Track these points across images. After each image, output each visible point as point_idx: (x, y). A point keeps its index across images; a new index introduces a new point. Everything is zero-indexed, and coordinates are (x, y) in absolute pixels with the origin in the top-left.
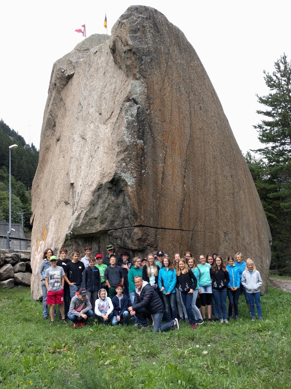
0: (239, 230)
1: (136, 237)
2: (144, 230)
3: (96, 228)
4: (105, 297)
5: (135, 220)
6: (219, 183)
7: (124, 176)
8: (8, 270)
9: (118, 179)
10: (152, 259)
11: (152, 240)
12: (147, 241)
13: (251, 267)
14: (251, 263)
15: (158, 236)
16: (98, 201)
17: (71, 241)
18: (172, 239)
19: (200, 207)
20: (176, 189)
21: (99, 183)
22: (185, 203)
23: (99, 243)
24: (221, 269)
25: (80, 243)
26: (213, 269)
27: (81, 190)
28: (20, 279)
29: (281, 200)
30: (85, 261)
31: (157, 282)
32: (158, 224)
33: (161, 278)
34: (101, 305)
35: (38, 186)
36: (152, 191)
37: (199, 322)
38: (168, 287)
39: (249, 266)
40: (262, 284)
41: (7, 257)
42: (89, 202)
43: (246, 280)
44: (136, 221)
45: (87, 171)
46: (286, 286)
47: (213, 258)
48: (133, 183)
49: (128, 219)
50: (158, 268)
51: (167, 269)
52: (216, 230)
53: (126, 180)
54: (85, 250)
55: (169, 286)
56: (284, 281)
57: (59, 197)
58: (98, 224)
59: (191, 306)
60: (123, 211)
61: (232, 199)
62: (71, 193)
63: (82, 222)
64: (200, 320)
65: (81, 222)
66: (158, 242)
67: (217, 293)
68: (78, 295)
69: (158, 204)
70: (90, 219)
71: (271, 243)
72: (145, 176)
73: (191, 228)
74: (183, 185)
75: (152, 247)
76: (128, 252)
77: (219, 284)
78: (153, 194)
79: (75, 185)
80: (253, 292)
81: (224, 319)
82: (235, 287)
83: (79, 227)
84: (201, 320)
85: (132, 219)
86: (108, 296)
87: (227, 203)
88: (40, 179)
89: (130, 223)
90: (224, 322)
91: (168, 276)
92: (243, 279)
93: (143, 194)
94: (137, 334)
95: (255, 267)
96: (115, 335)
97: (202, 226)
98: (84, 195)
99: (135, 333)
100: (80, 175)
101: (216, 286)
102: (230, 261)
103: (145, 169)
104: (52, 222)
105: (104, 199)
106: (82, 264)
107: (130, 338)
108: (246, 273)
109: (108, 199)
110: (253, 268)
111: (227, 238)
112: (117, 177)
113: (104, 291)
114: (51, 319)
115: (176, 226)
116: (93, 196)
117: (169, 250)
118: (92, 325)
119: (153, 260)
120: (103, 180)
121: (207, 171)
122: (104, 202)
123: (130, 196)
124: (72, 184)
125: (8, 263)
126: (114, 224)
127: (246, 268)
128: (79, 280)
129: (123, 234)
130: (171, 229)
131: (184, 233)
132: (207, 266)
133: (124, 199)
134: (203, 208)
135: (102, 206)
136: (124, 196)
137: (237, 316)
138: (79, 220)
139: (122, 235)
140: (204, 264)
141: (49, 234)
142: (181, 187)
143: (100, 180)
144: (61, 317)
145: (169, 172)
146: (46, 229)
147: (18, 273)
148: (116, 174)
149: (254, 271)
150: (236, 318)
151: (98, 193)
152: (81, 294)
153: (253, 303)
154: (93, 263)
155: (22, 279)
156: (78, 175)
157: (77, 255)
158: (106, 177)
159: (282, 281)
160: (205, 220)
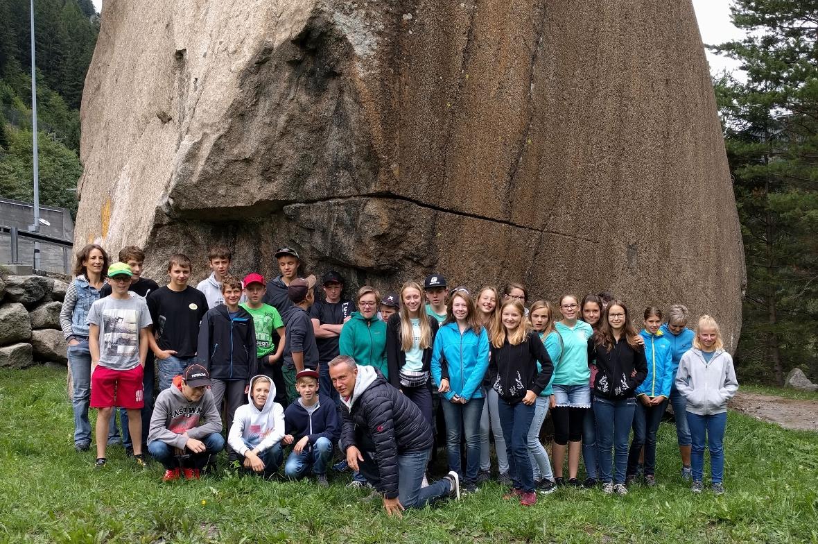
0: (669, 243)
1: (371, 230)
2: (399, 210)
3: (247, 192)
4: (264, 398)
5: (371, 176)
6: (631, 96)
7: (344, 24)
8: (12, 319)
9: (323, 34)
10: (415, 297)
11: (420, 242)
12: (404, 245)
13: (710, 341)
14: (713, 328)
15: (439, 234)
16: (256, 104)
17: (172, 231)
18: (479, 247)
19: (569, 161)
20: (504, 94)
21: (261, 42)
22: (529, 141)
23: (258, 241)
24: (623, 340)
25: (200, 238)
26: (597, 341)
27: (205, 69)
28: (50, 345)
29: (767, 187)
30: (211, 290)
31: (427, 367)
32: (441, 197)
33: (442, 353)
34: (253, 423)
35: (99, 87)
36: (430, 88)
37: (544, 486)
38: (463, 383)
39: (704, 338)
40: (735, 392)
41: (11, 285)
42: (226, 107)
43: (689, 377)
44: (375, 179)
45: (225, 10)
46: (759, 408)
47: (601, 307)
48: (373, 50)
49: (351, 171)
50: (435, 326)
51: (463, 329)
52: (607, 237)
53: (349, 37)
54: (211, 258)
55: (464, 377)
56: (750, 398)
57: (145, 104)
58: (255, 181)
59: (526, 442)
60: (334, 144)
61: (659, 150)
62: (176, 85)
63: (203, 170)
64: (546, 481)
65: (200, 168)
66: (437, 250)
67: (605, 409)
68: (179, 386)
69: (446, 134)
70: (229, 163)
71: (744, 292)
72: (410, 32)
73: (539, 222)
74: (527, 83)
75: (418, 263)
76: (344, 273)
77: (614, 383)
78: (432, 97)
79: (187, 56)
80: (708, 411)
81: (616, 482)
82: (654, 394)
83: (196, 186)
84: (548, 481)
85: (362, 172)
86: (276, 400)
87: (646, 161)
88: (102, 69)
89: (355, 182)
90: (615, 491)
91: (464, 347)
92: (681, 374)
93: (400, 93)
94: (355, 511)
95: (720, 342)
96: (285, 511)
97: (569, 218)
98: (213, 86)
99: (350, 508)
100: (204, 22)
101: (605, 389)
102: (651, 319)
103: (413, 11)
104: (124, 180)
105: (276, 98)
106: (201, 299)
107: (333, 522)
108: (692, 357)
109: (287, 101)
110: (716, 344)
111: (635, 262)
112: (319, 25)
113: (265, 381)
114: (96, 453)
115: (496, 208)
116: (241, 86)
117: (469, 280)
118: (218, 477)
119: (418, 300)
120: (273, 35)
121: (602, 52)
122: (275, 109)
123: (360, 92)
124: (180, 55)
125: (15, 302)
126: (304, 184)
127: (695, 344)
128: (186, 344)
129: (330, 218)
130: (480, 217)
131: (515, 233)
132: (581, 329)
133: (340, 104)
134: (579, 166)
135: (267, 120)
136: (341, 91)
137: (649, 476)
138: (196, 165)
139: (329, 222)
140: (571, 323)
141: (115, 212)
142: (520, 90)
143: (265, 35)
144: (130, 449)
145: (489, 33)
146: (108, 201)
147: (44, 330)
148: (317, 13)
149: (718, 350)
150: (645, 483)
151: (255, 79)
152: (188, 380)
153: (703, 441)
154: (233, 295)
155: (57, 346)
156: (198, 24)
157: (182, 266)
158: (283, 24)
159: (745, 397)
160: (580, 205)
